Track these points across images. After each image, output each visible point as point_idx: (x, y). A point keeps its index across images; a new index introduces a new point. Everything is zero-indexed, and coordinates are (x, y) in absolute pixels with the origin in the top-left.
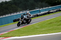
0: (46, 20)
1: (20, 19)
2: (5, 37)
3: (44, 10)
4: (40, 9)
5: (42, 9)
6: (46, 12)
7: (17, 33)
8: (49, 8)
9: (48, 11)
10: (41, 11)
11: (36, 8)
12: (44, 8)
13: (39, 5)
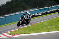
0: (55, 18)
1: (20, 19)
2: (15, 34)
3: (53, 8)
4: (49, 7)
5: (51, 7)
6: (55, 10)
7: (27, 30)
8: (58, 6)
9: (56, 9)
10: (50, 9)
11: (45, 6)
12: (53, 6)
13: (48, 3)
